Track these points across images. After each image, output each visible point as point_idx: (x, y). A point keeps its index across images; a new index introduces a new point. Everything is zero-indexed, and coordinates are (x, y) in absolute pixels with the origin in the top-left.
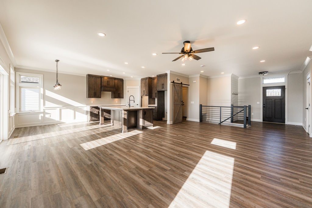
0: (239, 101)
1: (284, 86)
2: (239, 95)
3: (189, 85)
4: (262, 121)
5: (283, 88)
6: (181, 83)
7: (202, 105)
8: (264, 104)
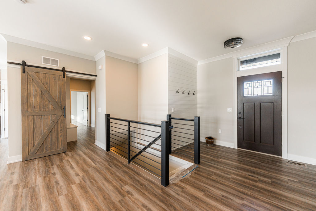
0: (198, 106)
1: (280, 73)
2: (199, 95)
3: (96, 76)
4: (236, 147)
5: (277, 77)
6: (64, 70)
7: (111, 117)
8: (240, 113)
